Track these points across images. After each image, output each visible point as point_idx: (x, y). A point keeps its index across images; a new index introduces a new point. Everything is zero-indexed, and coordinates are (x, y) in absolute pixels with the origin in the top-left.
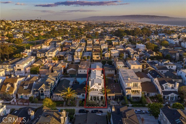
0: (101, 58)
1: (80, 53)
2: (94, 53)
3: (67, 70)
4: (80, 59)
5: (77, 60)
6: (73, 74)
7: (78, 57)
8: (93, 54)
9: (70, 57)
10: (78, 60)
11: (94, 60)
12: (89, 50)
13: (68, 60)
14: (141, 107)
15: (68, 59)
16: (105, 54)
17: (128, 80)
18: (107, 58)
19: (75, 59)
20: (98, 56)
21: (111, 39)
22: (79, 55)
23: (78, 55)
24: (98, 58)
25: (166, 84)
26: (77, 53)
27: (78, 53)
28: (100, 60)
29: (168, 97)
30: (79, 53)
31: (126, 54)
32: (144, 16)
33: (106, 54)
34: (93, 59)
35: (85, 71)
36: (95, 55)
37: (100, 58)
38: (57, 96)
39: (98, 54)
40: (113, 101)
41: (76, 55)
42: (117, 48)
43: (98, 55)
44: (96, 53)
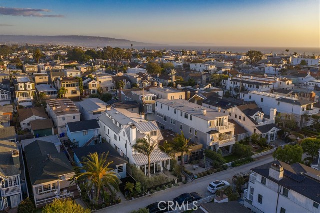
0: (82, 94)
1: (31, 85)
2: (66, 84)
3: (22, 123)
4: (32, 98)
5: (24, 102)
6: (43, 128)
7: (26, 95)
9: (3, 97)
10: (27, 101)
12: (41, 81)
14: (247, 163)
16: (89, 84)
17: (203, 115)
18: (94, 92)
19: (20, 99)
20: (74, 89)
21: (71, 64)
22: (28, 89)
23: (26, 90)
24: (75, 93)
25: (256, 114)
26: (23, 85)
27: (25, 86)
28: (78, 97)
29: (267, 136)
30: (28, 84)
31: (127, 82)
32: (94, 37)
33: (91, 83)
34: (65, 96)
35: (74, 118)
36: (68, 87)
37: (79, 94)
38: (47, 189)
39: (74, 84)
40: (188, 165)
41: (21, 89)
42: (99, 75)
43: (74, 86)
44: (69, 83)
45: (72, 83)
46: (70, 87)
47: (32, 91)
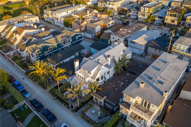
0: (179, 23)
2: (170, 13)
5: (141, 19)
7: (144, 15)
8: (167, 14)
9: (134, 13)
10: (143, 19)
11: (166, 23)
13: (132, 17)
15: (132, 15)
19: (140, 16)
20: (173, 18)
23: (144, 12)
26: (143, 8)
30: (146, 8)
33: (189, 17)
34: (165, 21)
36: (170, 16)
37: (176, 23)
39: (176, 15)
41: (141, 11)
43: (175, 17)
44: (172, 13)
45: (175, 14)
46: (172, 16)
47: (147, 13)
